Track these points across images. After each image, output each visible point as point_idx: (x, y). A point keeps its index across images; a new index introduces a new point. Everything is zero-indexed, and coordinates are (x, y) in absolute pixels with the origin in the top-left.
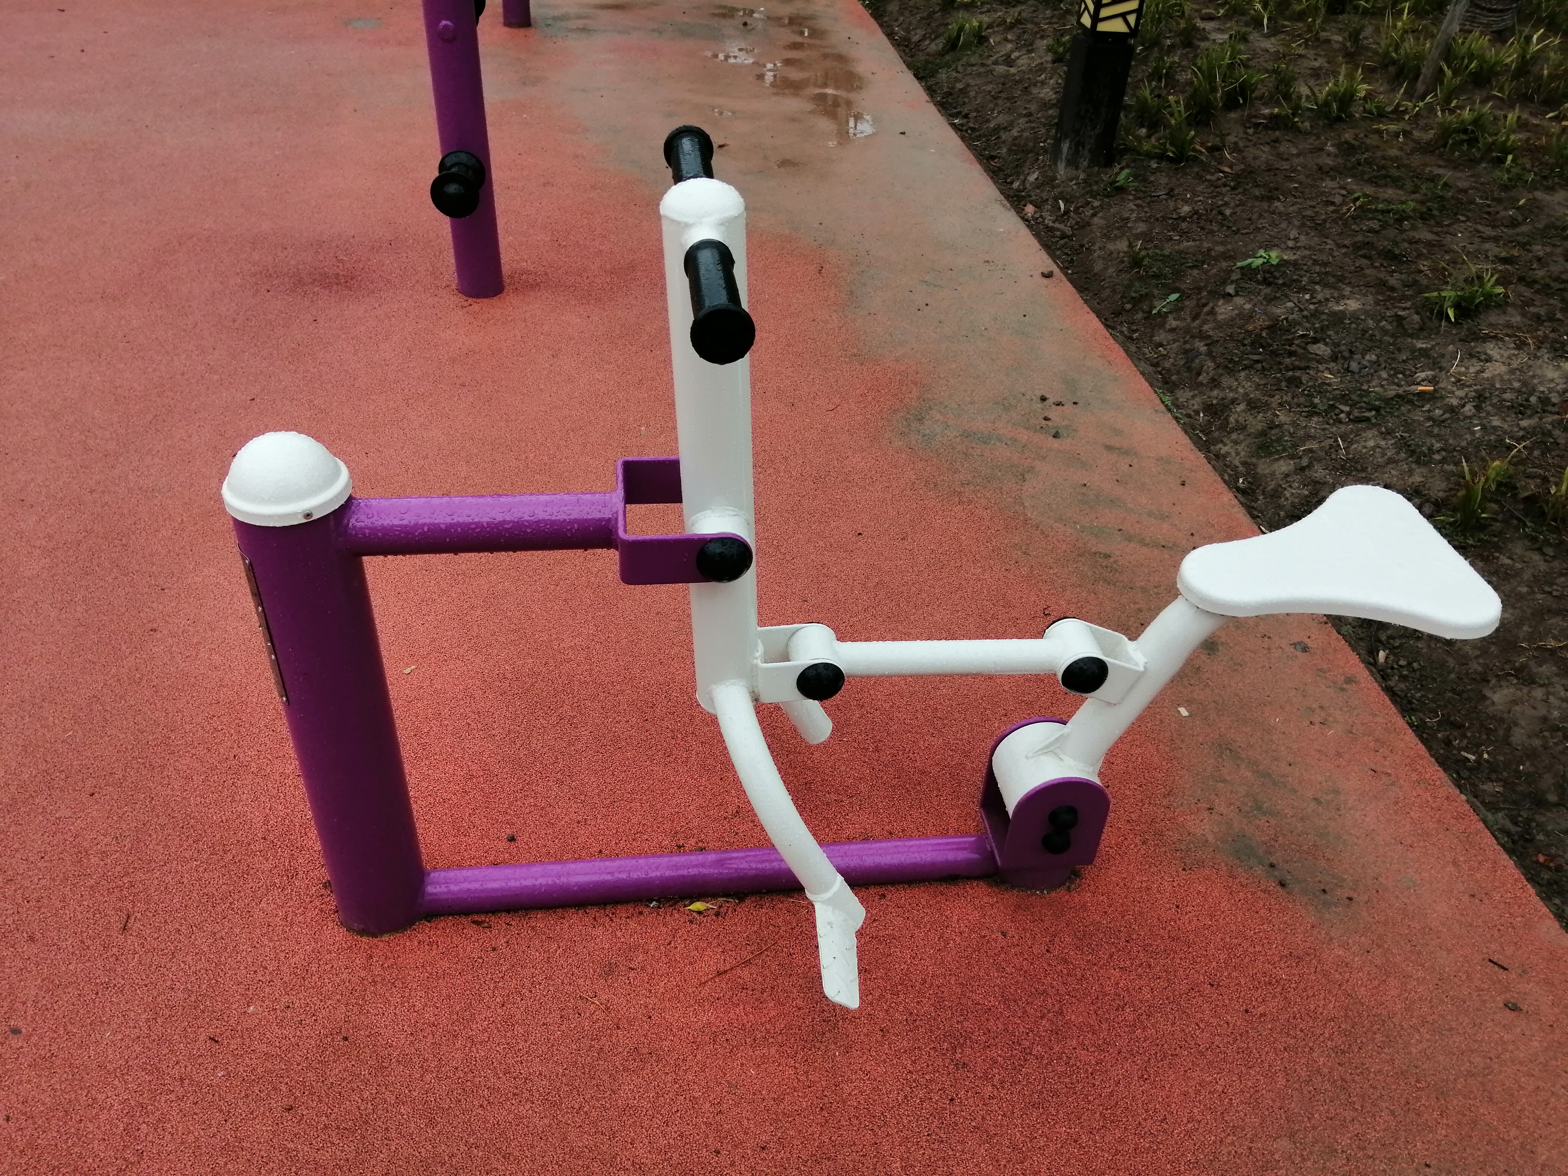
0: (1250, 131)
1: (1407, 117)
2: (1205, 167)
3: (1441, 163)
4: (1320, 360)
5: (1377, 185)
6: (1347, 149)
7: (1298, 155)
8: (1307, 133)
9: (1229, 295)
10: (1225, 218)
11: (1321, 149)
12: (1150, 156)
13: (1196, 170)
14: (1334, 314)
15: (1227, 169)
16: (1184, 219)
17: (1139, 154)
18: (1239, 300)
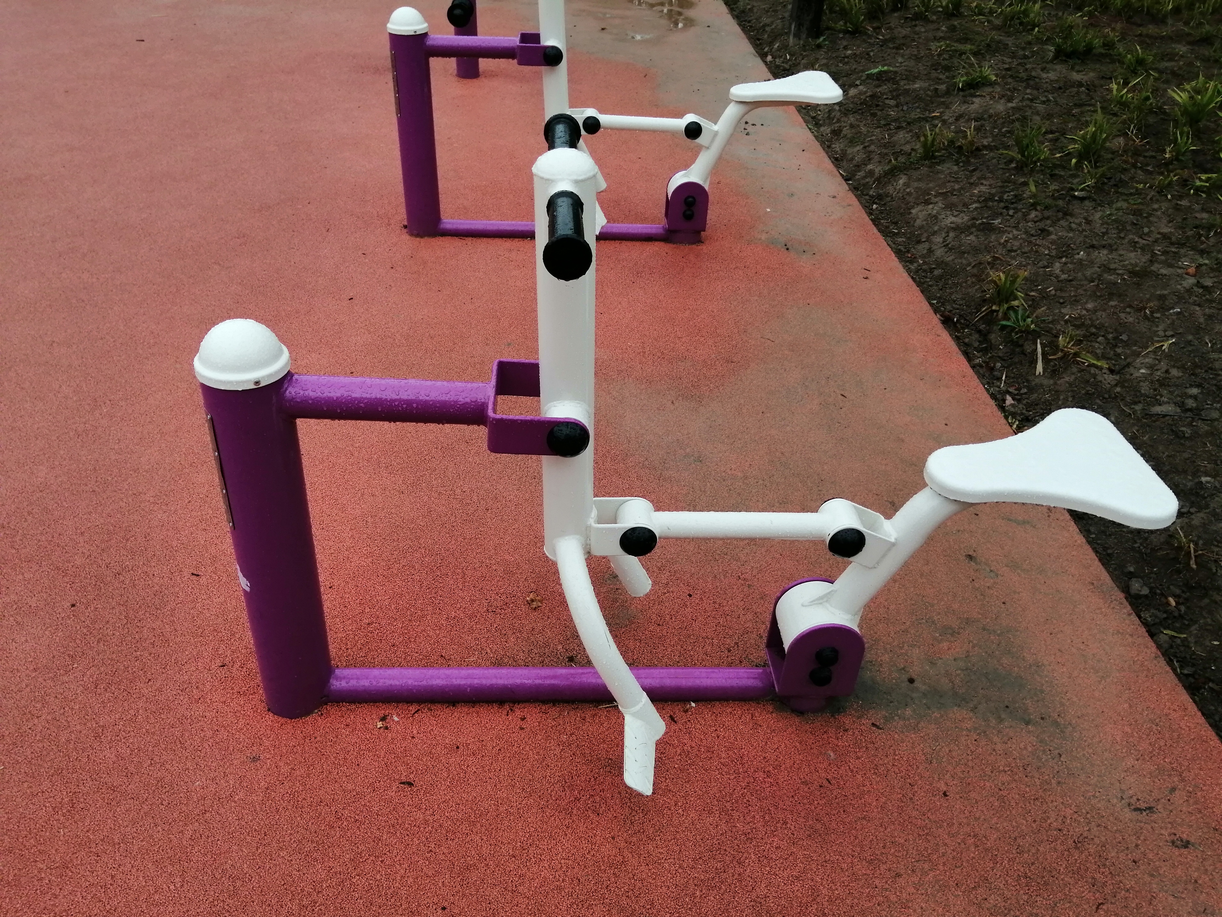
0: (902, 21)
1: (995, 15)
2: (870, 37)
3: (1003, 34)
4: (890, 107)
5: (961, 43)
6: (953, 29)
7: (925, 32)
8: (933, 22)
9: (857, 85)
10: (870, 57)
11: (938, 29)
12: (840, 31)
13: (864, 37)
14: (906, 89)
15: (881, 37)
16: (847, 57)
17: (835, 31)
18: (861, 87)
